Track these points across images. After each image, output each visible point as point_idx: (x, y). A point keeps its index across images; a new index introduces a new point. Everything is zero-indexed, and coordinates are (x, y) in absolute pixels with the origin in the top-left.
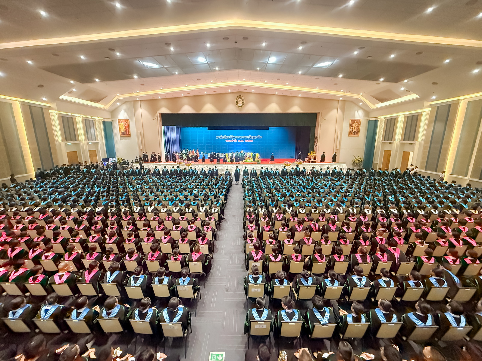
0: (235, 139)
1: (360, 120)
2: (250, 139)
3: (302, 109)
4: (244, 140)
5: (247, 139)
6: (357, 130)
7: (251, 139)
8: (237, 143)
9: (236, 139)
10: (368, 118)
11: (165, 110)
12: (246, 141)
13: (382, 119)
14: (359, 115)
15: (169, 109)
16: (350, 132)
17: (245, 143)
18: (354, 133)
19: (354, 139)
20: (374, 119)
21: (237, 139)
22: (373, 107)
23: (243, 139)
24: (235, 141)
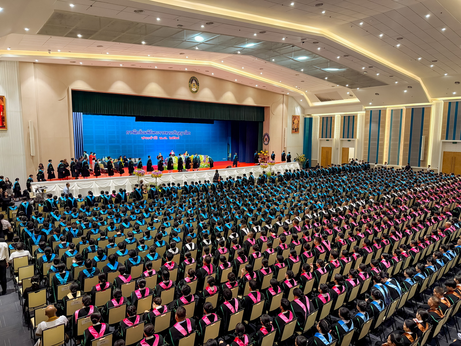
0: (155, 135)
1: (299, 117)
2: (175, 135)
3: (255, 102)
4: (168, 137)
5: (171, 136)
6: (297, 127)
7: (177, 136)
8: (158, 140)
9: (157, 135)
10: (304, 115)
11: (81, 86)
12: (171, 138)
13: (317, 117)
14: (298, 111)
15: (90, 84)
16: (293, 129)
17: (168, 141)
18: (295, 130)
19: (295, 135)
20: (308, 117)
21: (159, 136)
22: (311, 104)
23: (165, 136)
24: (156, 138)
